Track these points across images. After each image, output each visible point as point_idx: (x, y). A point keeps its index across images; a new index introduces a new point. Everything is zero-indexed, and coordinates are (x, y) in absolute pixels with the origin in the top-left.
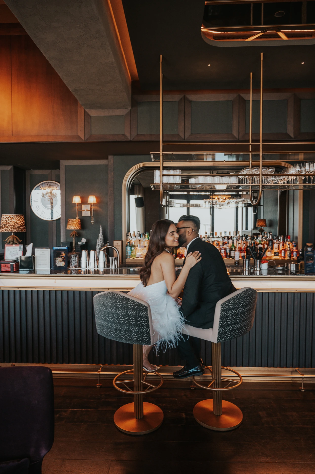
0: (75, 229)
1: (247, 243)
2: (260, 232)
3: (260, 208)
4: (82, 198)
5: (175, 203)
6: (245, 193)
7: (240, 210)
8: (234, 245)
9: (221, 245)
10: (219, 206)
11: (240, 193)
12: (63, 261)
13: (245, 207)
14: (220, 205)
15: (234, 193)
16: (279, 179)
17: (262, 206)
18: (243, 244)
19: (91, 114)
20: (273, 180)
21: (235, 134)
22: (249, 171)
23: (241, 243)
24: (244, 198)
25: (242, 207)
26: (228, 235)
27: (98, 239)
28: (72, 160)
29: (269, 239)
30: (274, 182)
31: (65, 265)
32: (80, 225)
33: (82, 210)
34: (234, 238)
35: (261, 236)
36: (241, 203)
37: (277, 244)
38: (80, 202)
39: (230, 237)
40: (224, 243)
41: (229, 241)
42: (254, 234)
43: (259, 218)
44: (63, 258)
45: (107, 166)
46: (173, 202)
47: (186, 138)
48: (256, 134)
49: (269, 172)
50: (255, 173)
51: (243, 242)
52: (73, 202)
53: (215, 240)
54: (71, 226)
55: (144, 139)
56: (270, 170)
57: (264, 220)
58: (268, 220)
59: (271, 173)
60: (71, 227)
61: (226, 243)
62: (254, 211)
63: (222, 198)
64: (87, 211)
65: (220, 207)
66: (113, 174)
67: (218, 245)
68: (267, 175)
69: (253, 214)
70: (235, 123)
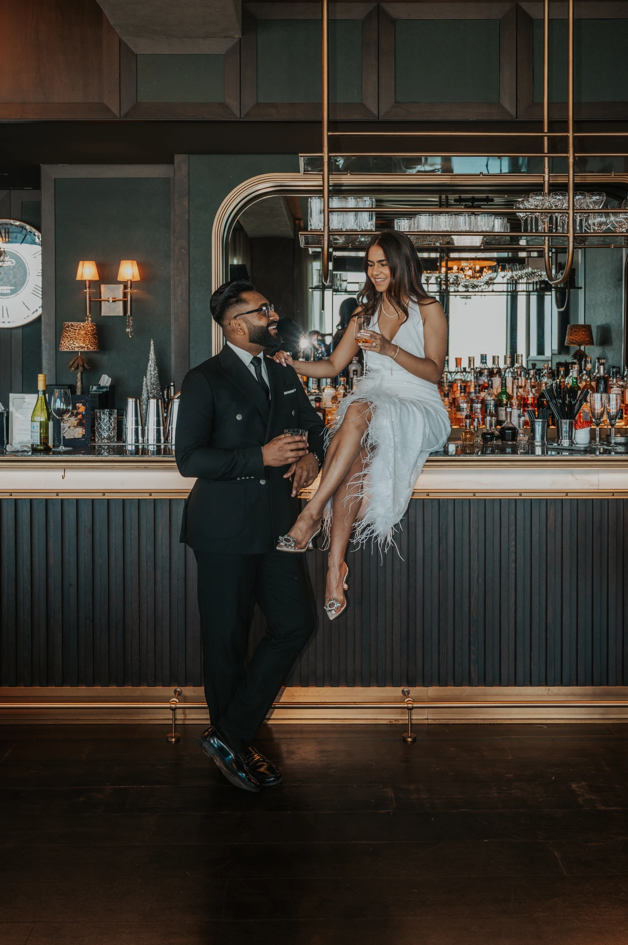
0: (82, 350)
1: (540, 385)
2: (575, 361)
3: (577, 296)
4: (100, 267)
5: (346, 281)
6: (535, 254)
7: (521, 300)
8: (508, 391)
9: (472, 390)
10: (464, 289)
11: (523, 254)
12: (80, 424)
13: (533, 291)
14: (466, 286)
15: (505, 255)
16: (618, 220)
17: (581, 288)
18: (528, 387)
19: (136, 51)
20: (600, 224)
21: (508, 105)
22: (543, 200)
23: (525, 385)
24: (533, 269)
25: (526, 291)
26: (490, 364)
27: (146, 377)
28: (73, 166)
29: (598, 375)
30: (604, 228)
31: (83, 436)
32: (95, 338)
33: (100, 298)
34: (505, 372)
35: (576, 367)
36: (525, 280)
37: (618, 387)
38: (97, 278)
39: (495, 371)
40: (479, 386)
41: (494, 381)
42: (559, 364)
43: (572, 323)
44: (80, 416)
45: (167, 180)
46: (341, 277)
47: (381, 114)
48: (558, 104)
49: (590, 203)
50: (556, 206)
51: (531, 382)
52: (78, 278)
53: (455, 380)
54: (72, 342)
55: (275, 116)
56: (595, 198)
57: (587, 328)
58: (598, 327)
59: (597, 207)
60: (72, 345)
61: (486, 385)
62: (560, 304)
63: (470, 269)
64: (113, 301)
65: (468, 291)
66: (186, 203)
67: (465, 392)
68: (588, 213)
69: (556, 310)
70: (507, 76)
